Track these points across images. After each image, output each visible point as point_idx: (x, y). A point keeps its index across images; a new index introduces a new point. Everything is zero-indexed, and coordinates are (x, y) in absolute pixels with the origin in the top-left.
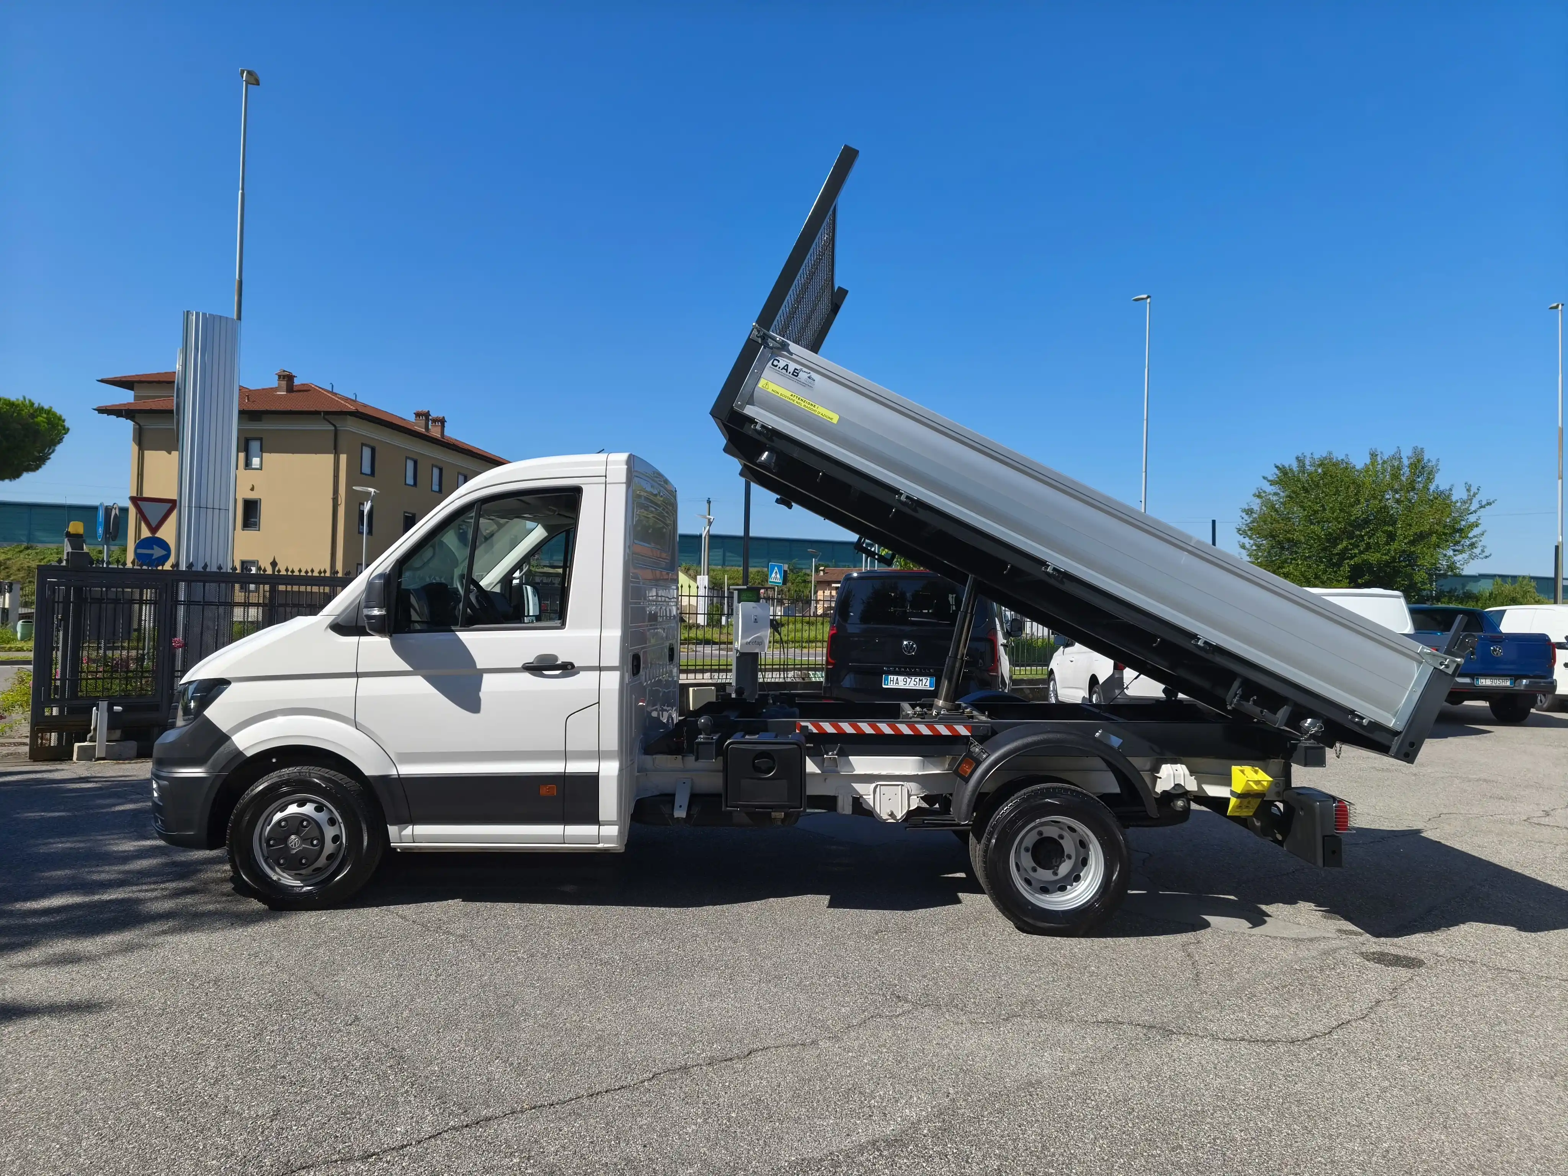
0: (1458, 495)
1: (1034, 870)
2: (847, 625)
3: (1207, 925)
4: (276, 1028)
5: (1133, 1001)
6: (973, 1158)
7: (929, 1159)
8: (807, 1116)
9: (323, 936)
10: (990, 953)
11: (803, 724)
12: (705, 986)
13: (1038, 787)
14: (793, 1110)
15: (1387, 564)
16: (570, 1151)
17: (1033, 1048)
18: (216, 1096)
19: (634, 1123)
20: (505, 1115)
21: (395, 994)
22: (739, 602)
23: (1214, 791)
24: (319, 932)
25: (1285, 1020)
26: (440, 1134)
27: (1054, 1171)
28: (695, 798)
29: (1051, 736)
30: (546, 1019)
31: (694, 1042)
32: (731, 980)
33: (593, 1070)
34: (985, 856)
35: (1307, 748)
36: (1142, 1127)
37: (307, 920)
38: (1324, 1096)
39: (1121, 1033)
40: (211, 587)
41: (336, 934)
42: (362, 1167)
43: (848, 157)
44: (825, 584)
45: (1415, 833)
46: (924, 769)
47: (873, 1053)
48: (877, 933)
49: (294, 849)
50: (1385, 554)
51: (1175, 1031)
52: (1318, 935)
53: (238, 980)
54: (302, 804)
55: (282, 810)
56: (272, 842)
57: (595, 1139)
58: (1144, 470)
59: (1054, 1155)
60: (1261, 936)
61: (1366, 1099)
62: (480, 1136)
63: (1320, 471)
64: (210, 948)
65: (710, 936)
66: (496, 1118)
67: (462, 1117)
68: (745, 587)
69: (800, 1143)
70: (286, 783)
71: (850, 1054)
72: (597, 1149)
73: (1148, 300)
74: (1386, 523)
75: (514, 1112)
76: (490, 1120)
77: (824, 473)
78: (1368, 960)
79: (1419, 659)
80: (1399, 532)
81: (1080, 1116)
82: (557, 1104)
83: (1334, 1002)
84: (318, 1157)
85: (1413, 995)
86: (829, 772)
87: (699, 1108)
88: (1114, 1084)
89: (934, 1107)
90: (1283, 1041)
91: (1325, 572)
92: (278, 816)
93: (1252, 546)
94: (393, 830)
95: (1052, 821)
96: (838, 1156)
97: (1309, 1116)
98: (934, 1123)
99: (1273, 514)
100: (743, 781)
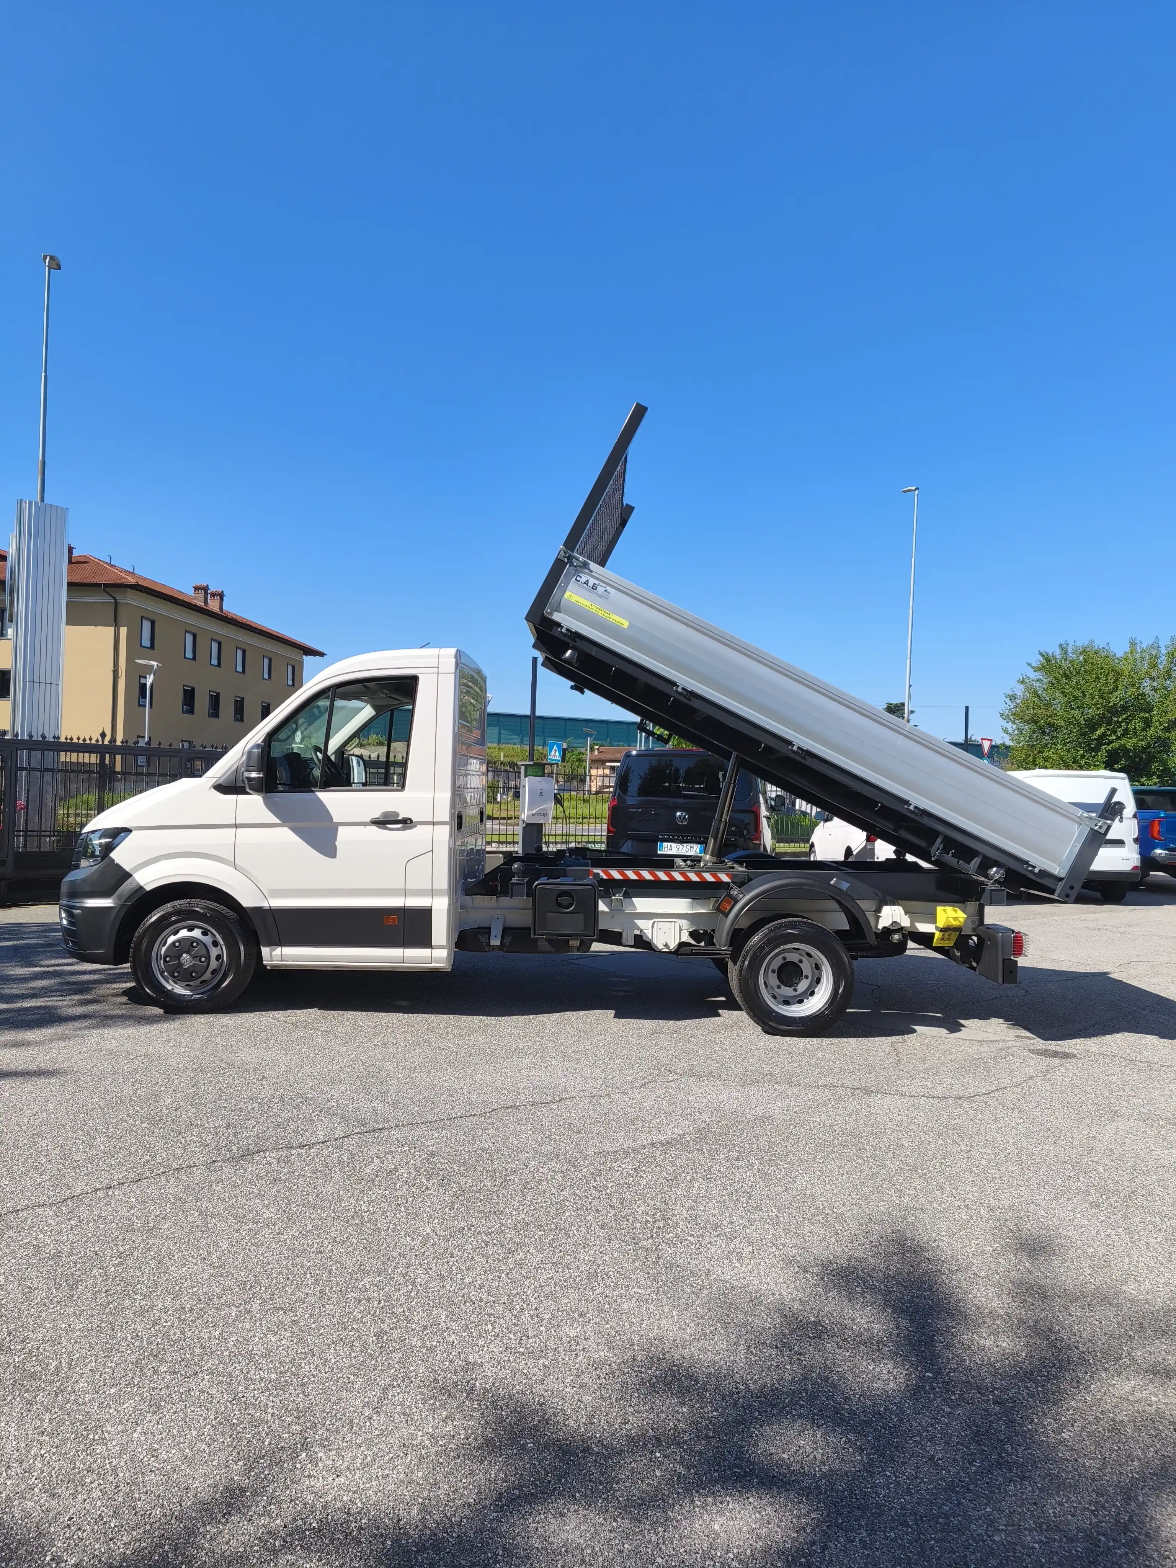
1: (779, 987)
2: (626, 798)
5: (847, 1074)
8: (604, 1131)
10: (742, 1046)
11: (596, 871)
12: (522, 1063)
13: (783, 921)
14: (594, 1128)
15: (1144, 749)
16: (443, 1145)
17: (768, 1099)
19: (483, 1132)
20: (392, 1127)
22: (526, 776)
23: (924, 927)
24: (212, 1028)
25: (958, 1086)
26: (349, 1136)
28: (506, 930)
29: (793, 880)
30: (406, 1080)
31: (519, 1093)
32: (542, 1059)
33: (449, 1106)
34: (740, 975)
35: (992, 890)
37: (198, 1022)
38: (974, 1126)
39: (835, 1092)
40: (49, 755)
42: (301, 1151)
43: (640, 412)
44: (599, 763)
45: (1104, 974)
46: (693, 908)
47: (651, 1101)
48: (653, 1033)
49: (185, 965)
50: (1142, 740)
51: (874, 1091)
52: (999, 1038)
54: (191, 929)
55: (176, 933)
56: (168, 959)
57: (458, 1139)
58: (909, 657)
60: (955, 1039)
61: (1004, 1128)
62: (378, 1137)
63: (1081, 658)
65: (522, 1034)
66: (386, 1128)
67: (362, 1128)
68: (532, 763)
69: (599, 1144)
70: (177, 913)
71: (634, 1101)
72: (461, 1144)
73: (917, 492)
74: (1143, 710)
75: (398, 1126)
76: (382, 1129)
77: (616, 668)
78: (1033, 1054)
79: (1080, 821)
80: (1155, 719)
81: (797, 1133)
82: (427, 1122)
83: (997, 1077)
85: (1060, 1074)
86: (616, 911)
89: (695, 1127)
90: (953, 1098)
91: (1083, 756)
92: (172, 939)
93: (1014, 731)
94: (265, 951)
95: (794, 949)
98: (695, 1135)
99: (1036, 699)
100: (548, 914)
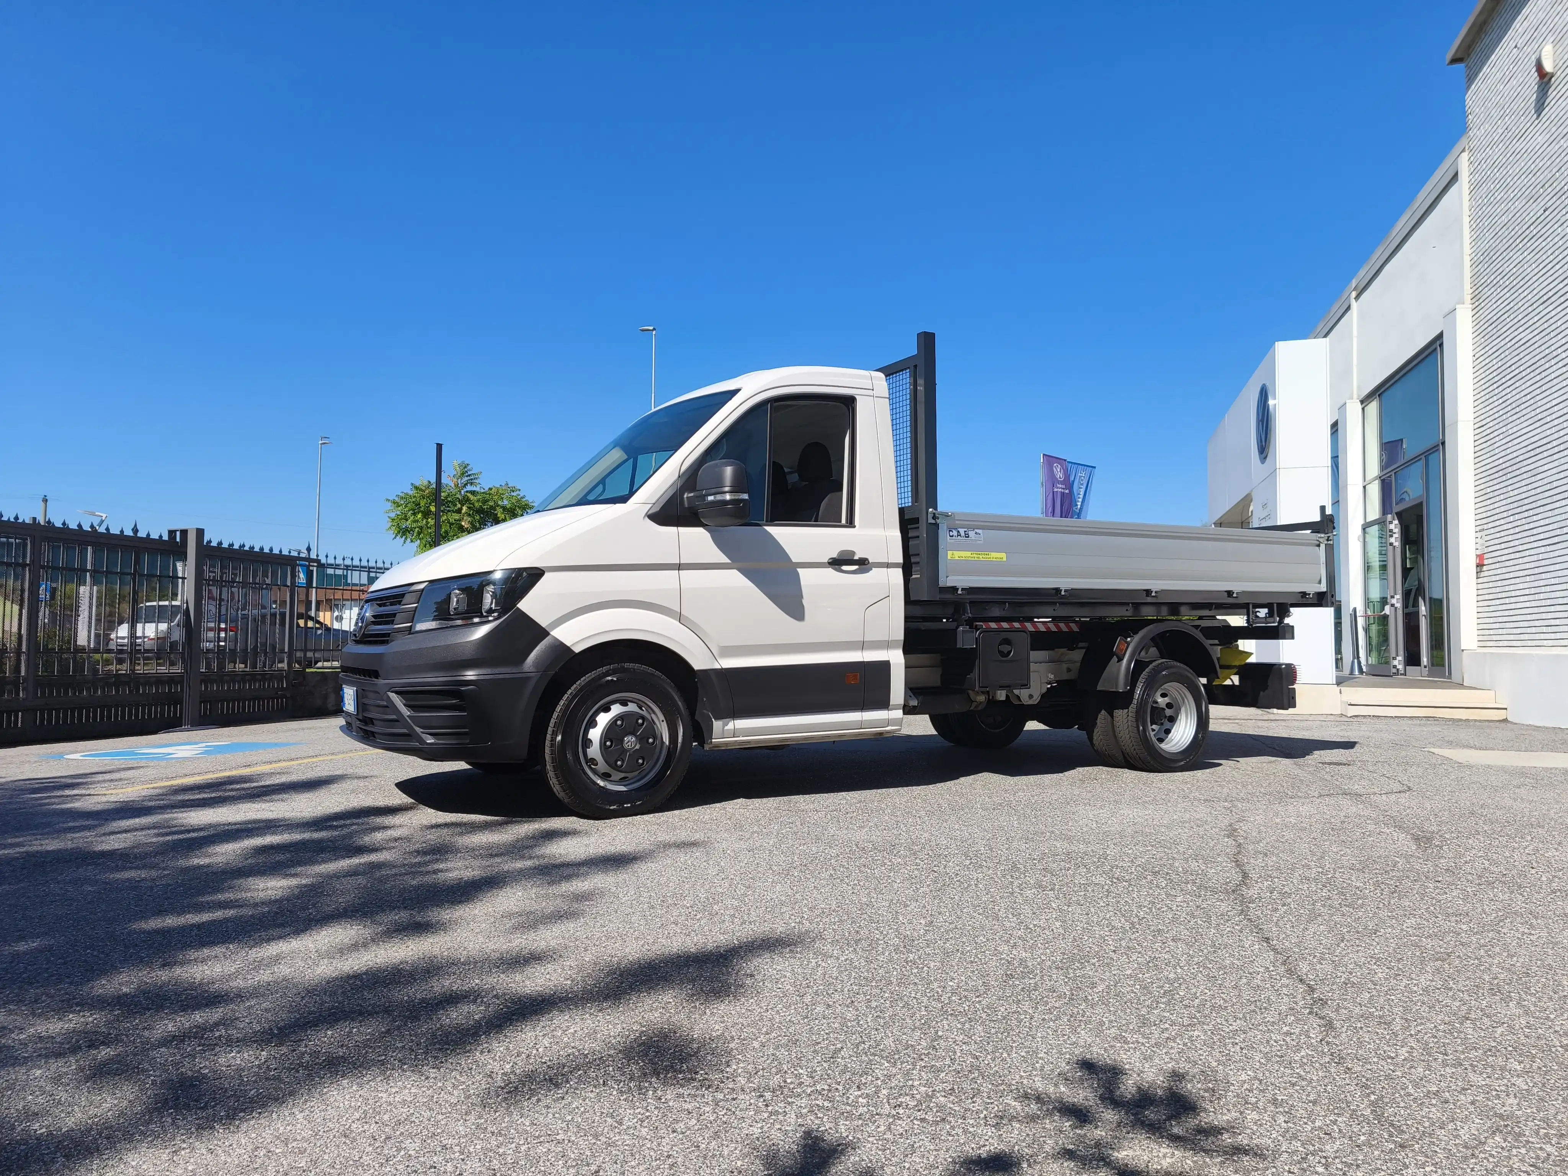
54: (623, 703)
56: (608, 743)
73: (654, 333)
94: (716, 725)
100: (990, 664)
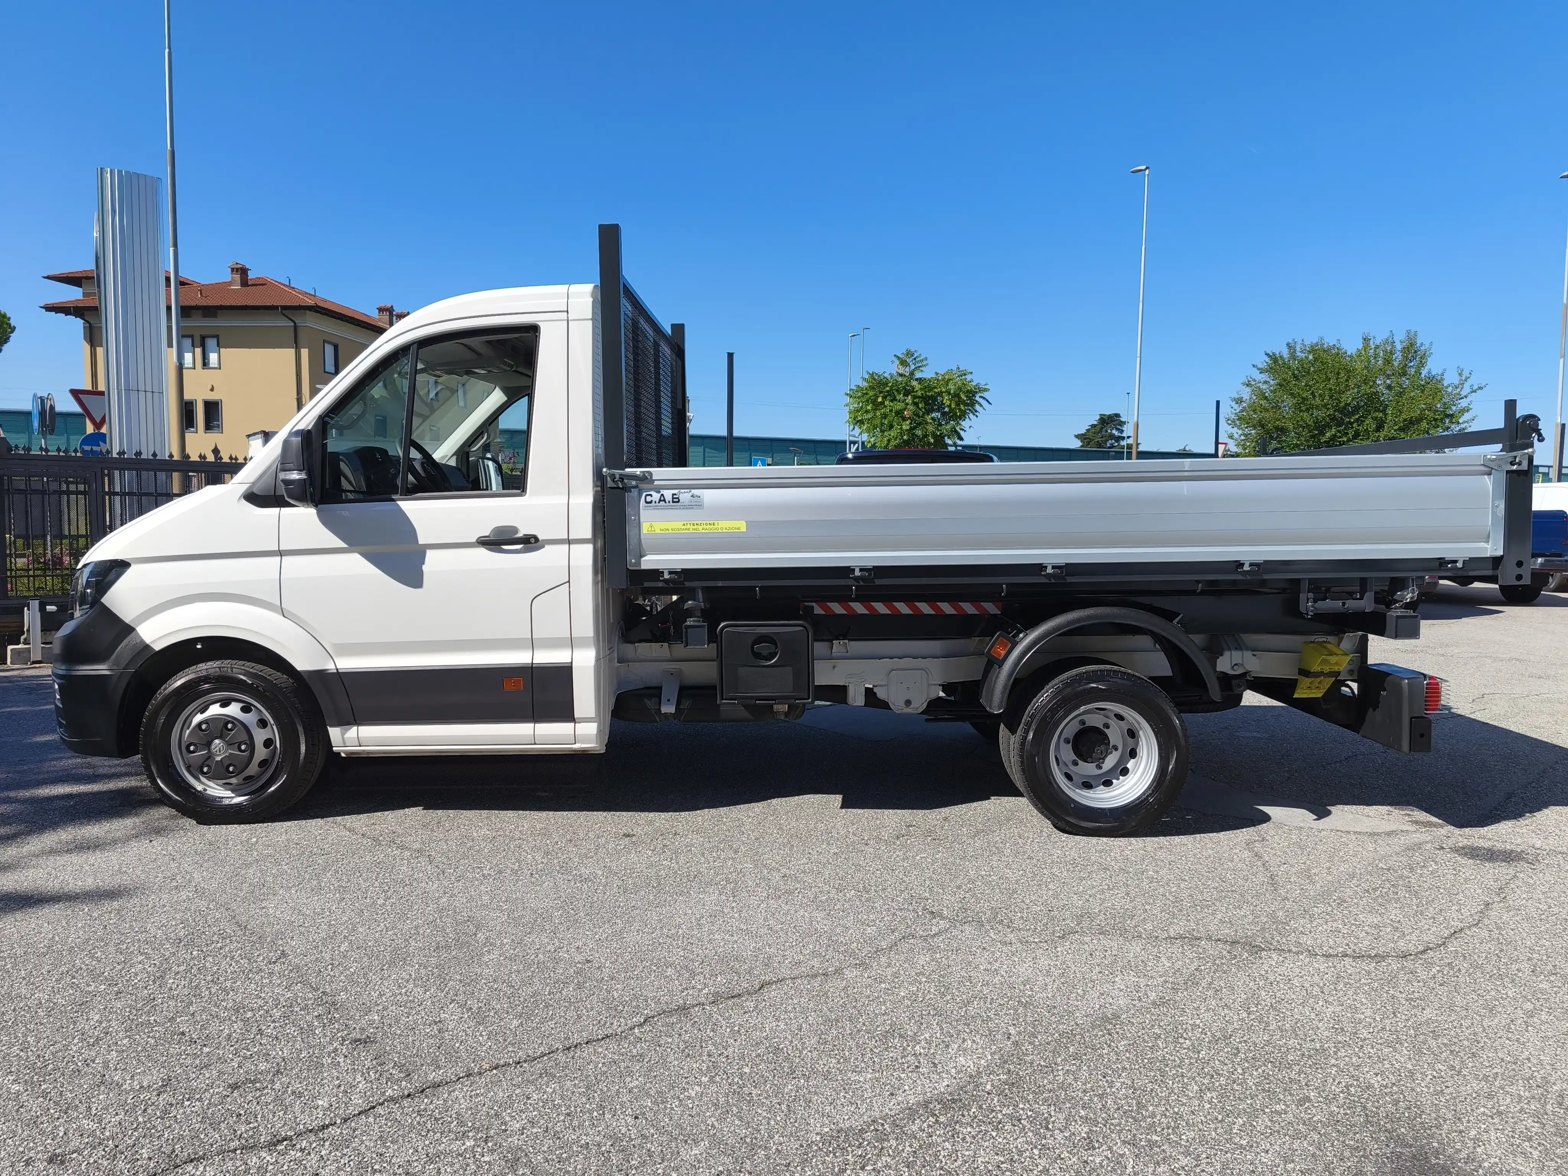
0: (1450, 379)
1: (1076, 763)
3: (1266, 818)
4: (182, 968)
5: (1206, 910)
6: (1053, 1123)
7: (998, 1126)
8: (838, 1069)
9: (256, 853)
10: (1030, 858)
11: (806, 603)
12: (704, 905)
13: (1082, 669)
14: (821, 1062)
16: (540, 1128)
17: (1101, 972)
18: (93, 1061)
19: (622, 1085)
20: (459, 1079)
21: (333, 922)
24: (250, 850)
25: (1388, 930)
26: (374, 1107)
27: (1158, 1139)
28: (685, 690)
29: (1099, 611)
30: (515, 950)
31: (693, 974)
32: (734, 896)
33: (571, 1014)
34: (1020, 751)
35: (1397, 617)
36: (1255, 1073)
38: (1461, 1025)
39: (1201, 950)
40: (148, 475)
41: (271, 851)
42: (268, 1158)
47: (911, 984)
48: (898, 838)
49: (219, 755)
51: (1263, 946)
52: (1394, 828)
53: (146, 908)
54: (225, 703)
55: (203, 711)
56: (192, 748)
57: (573, 1109)
59: (1153, 1115)
60: (1332, 830)
61: (1512, 1026)
62: (425, 1110)
63: (1311, 357)
64: (119, 870)
65: (707, 845)
66: (447, 1083)
67: (404, 1083)
69: (832, 1107)
70: (206, 679)
71: (883, 985)
72: (575, 1123)
73: (1147, 172)
74: (1376, 410)
75: (470, 1074)
76: (439, 1086)
78: (1462, 855)
80: (1389, 419)
81: (1175, 1061)
82: (525, 1061)
83: (1437, 906)
84: (212, 1145)
85: (1524, 896)
86: (838, 658)
87: (703, 1061)
88: (1207, 1016)
89: (994, 1053)
90: (1392, 956)
92: (198, 718)
93: (1240, 436)
94: (334, 732)
95: (1097, 709)
96: (883, 1125)
97: (1452, 1052)
98: (998, 1075)
99: (1263, 402)
100: (740, 669)
